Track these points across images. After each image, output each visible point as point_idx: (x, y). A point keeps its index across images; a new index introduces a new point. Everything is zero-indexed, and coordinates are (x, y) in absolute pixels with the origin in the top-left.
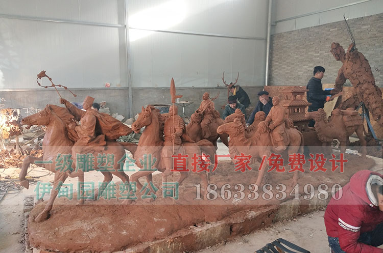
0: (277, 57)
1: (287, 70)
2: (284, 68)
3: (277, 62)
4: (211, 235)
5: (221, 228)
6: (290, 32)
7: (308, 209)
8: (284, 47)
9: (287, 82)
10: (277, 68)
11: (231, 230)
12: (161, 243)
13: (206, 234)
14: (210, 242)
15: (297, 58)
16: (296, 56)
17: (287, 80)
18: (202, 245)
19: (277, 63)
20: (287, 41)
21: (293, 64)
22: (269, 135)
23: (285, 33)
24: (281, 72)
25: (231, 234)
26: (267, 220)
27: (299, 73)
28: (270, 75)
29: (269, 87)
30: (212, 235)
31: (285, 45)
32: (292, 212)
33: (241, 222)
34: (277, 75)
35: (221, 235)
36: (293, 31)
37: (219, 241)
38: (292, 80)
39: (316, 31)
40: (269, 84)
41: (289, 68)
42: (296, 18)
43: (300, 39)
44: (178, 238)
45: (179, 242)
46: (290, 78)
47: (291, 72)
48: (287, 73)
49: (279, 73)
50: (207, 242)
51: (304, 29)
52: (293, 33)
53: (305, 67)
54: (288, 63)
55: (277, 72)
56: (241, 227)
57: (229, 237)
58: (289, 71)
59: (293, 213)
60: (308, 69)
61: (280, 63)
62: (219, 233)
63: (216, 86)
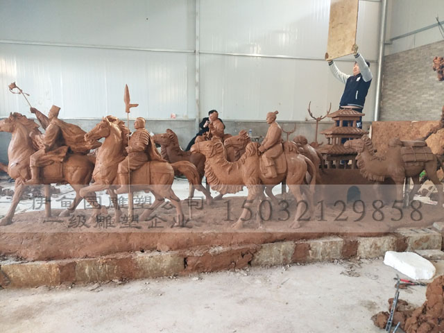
0: (391, 84)
1: (403, 100)
2: (399, 98)
3: (391, 90)
4: (156, 264)
5: (171, 259)
6: (407, 52)
7: (308, 257)
8: (400, 71)
9: (402, 116)
10: (390, 99)
11: (185, 263)
12: (91, 261)
13: (149, 262)
14: (155, 272)
15: (415, 85)
16: (414, 82)
17: (402, 114)
18: (144, 273)
19: (391, 92)
20: (403, 63)
21: (410, 92)
22: (258, 159)
23: (401, 53)
24: (394, 103)
25: (185, 267)
26: (238, 260)
27: (417, 104)
28: (380, 108)
29: (379, 123)
30: (159, 264)
31: (400, 69)
32: (282, 258)
33: (199, 255)
34: (390, 107)
35: (171, 266)
36: (410, 50)
37: (168, 272)
38: (408, 114)
39: (439, 47)
40: (379, 119)
41: (405, 98)
42: (415, 32)
43: (419, 59)
44: (112, 259)
45: (114, 265)
46: (406, 112)
47: (407, 102)
48: (402, 105)
49: (393, 105)
50: (151, 271)
51: (425, 46)
52: (410, 52)
53: (425, 95)
54: (403, 91)
55: (390, 103)
56: (199, 262)
57: (182, 271)
58: (405, 102)
59: (284, 259)
60: (428, 98)
61: (395, 92)
62: (167, 264)
63: (303, 120)
